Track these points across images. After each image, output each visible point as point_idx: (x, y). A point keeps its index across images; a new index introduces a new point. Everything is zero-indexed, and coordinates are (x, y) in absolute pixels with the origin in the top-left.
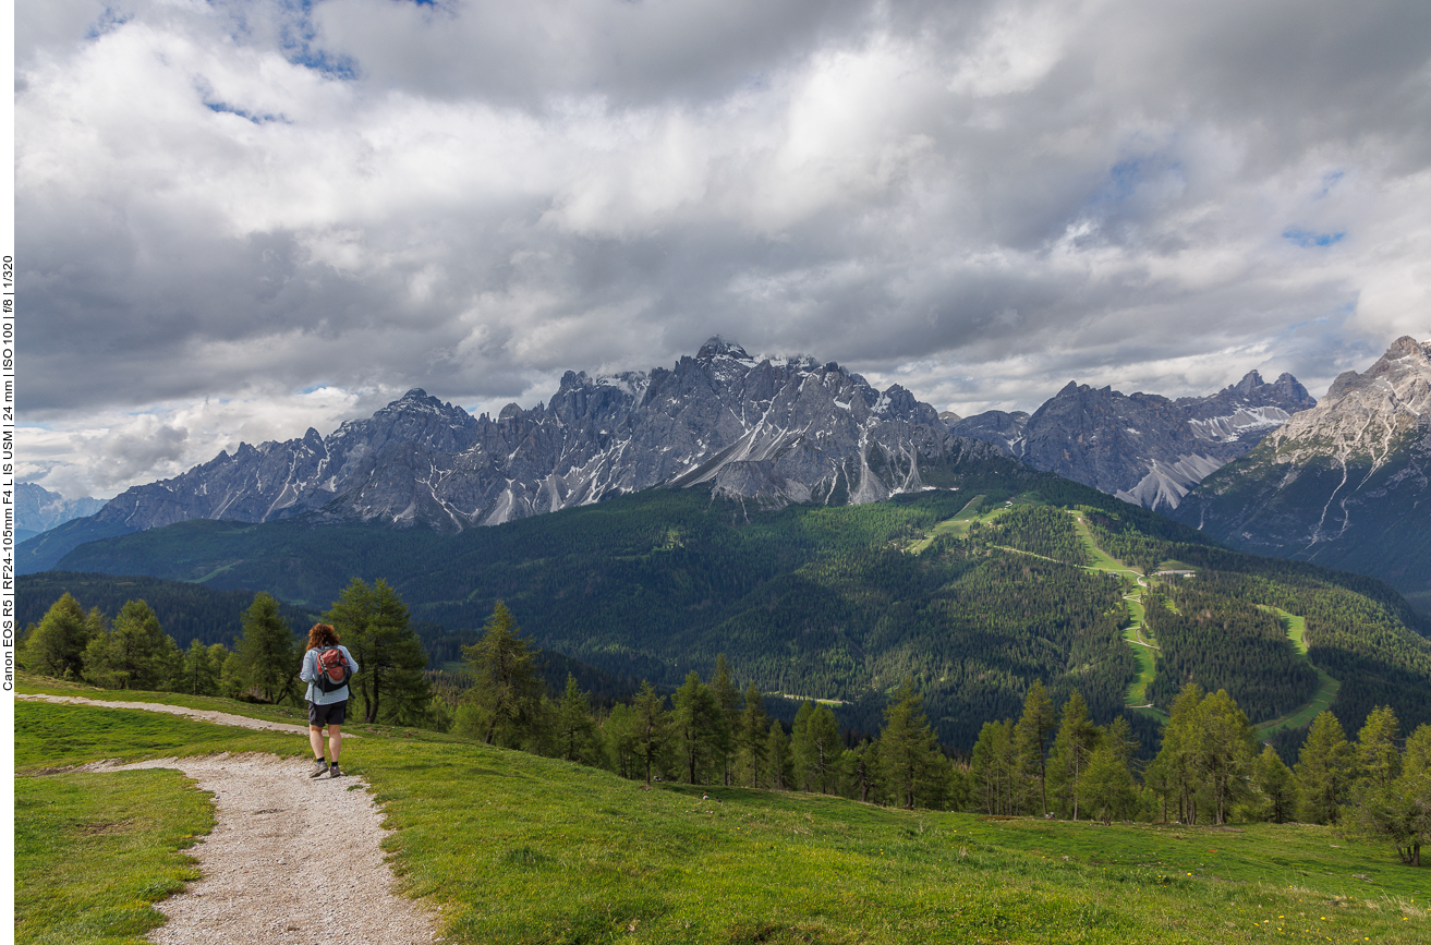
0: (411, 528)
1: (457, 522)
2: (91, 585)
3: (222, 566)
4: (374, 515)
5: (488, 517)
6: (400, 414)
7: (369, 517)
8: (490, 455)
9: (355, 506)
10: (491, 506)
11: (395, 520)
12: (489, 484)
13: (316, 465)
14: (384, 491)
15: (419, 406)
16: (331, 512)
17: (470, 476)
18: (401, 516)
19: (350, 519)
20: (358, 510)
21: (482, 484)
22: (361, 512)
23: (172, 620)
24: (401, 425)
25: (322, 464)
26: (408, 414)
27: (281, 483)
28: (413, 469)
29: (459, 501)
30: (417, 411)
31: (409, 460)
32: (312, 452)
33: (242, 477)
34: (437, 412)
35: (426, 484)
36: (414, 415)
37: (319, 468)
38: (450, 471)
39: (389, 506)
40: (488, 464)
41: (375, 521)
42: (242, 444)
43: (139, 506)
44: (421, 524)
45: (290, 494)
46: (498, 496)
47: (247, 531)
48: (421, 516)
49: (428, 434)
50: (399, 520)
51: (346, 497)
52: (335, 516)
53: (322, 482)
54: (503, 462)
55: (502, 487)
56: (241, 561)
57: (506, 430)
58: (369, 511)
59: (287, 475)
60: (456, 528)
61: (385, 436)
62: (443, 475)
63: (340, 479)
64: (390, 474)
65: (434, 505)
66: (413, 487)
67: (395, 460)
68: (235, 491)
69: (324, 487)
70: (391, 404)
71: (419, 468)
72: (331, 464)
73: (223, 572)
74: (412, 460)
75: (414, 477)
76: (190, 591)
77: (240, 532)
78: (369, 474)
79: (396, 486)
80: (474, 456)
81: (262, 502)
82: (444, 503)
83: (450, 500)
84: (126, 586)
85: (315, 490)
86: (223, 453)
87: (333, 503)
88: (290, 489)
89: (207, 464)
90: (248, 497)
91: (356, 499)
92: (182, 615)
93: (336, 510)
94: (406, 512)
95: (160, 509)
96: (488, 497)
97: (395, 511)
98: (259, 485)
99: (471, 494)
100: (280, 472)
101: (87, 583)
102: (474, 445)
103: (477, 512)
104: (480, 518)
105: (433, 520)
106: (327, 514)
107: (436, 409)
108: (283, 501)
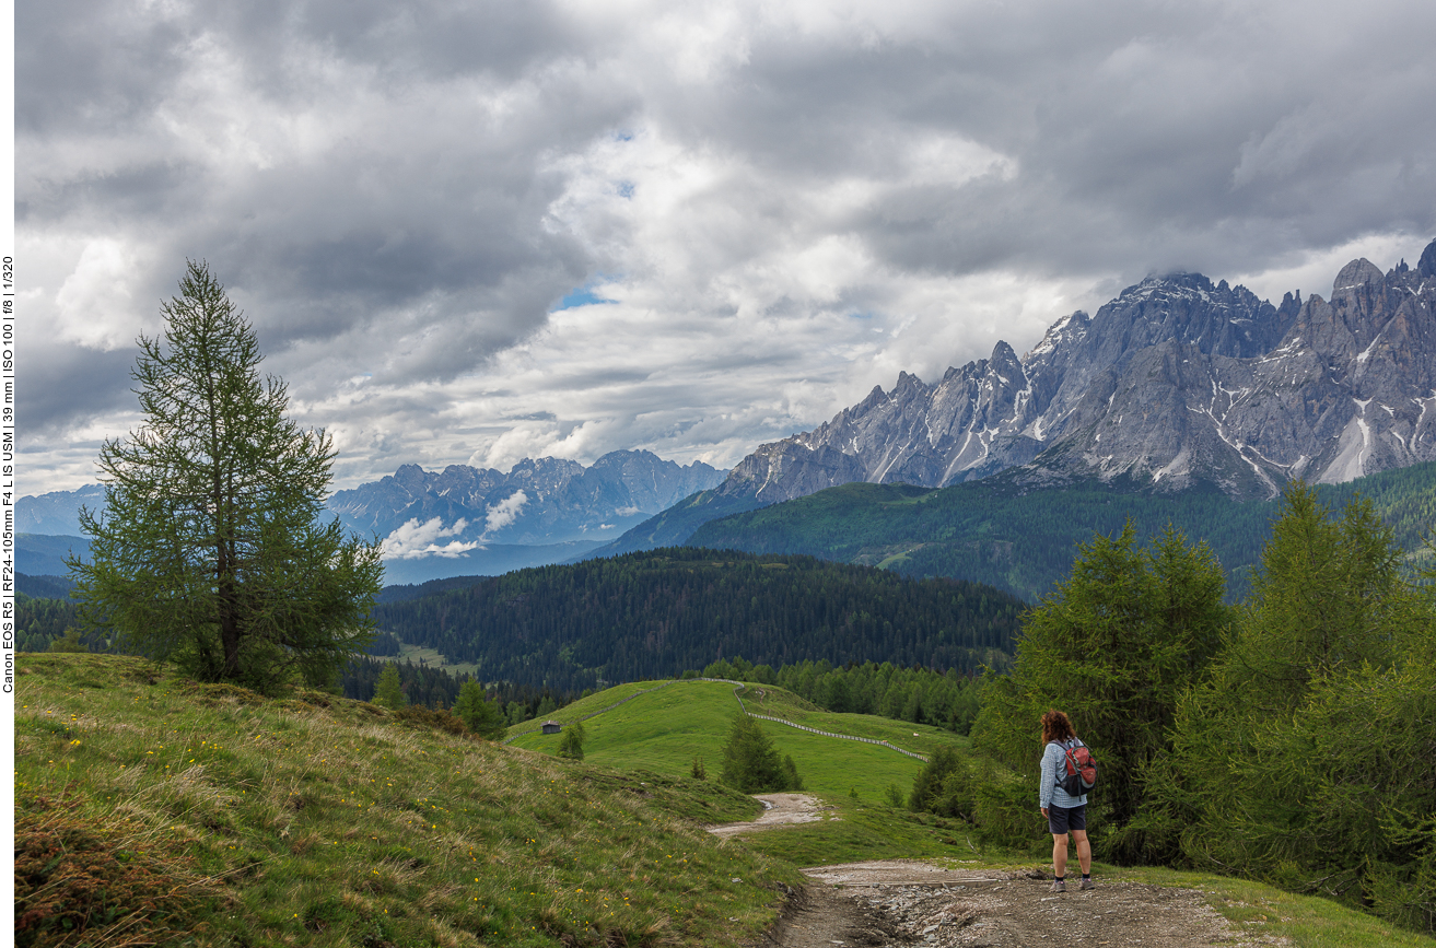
0: (1185, 491)
1: (1266, 479)
2: (726, 566)
3: (894, 553)
4: (1121, 471)
5: (1324, 469)
6: (1142, 306)
7: (1111, 473)
8: (1320, 358)
9: (1086, 456)
10: (1327, 450)
11: (1157, 477)
12: (1322, 409)
13: (1010, 400)
14: (1134, 430)
15: (1174, 290)
16: (1049, 467)
17: (1285, 396)
18: (1167, 470)
19: (1082, 478)
20: (1092, 463)
21: (1308, 411)
22: (1097, 467)
23: (850, 622)
24: (1144, 324)
25: (1023, 397)
26: (1156, 305)
27: (961, 431)
28: (1182, 389)
29: (1268, 443)
30: (1171, 298)
31: (1174, 373)
32: (1003, 380)
33: (906, 424)
34: (1205, 297)
35: (1205, 415)
36: (1166, 306)
37: (1016, 405)
38: (1246, 391)
39: (1145, 455)
40: (1318, 373)
41: (1123, 481)
42: (903, 374)
43: (773, 473)
44: (1203, 484)
45: (976, 449)
46: (1341, 430)
47: (924, 499)
48: (1201, 469)
49: (1191, 337)
50: (1163, 477)
51: (1071, 443)
52: (1056, 474)
53: (1022, 426)
54: (1346, 369)
55: (1346, 415)
56: (920, 546)
57: (1349, 310)
58: (1110, 464)
59: (969, 418)
60: (1266, 491)
61: (1119, 345)
62: (1235, 398)
63: (1050, 421)
64: (1143, 400)
65: (1222, 451)
66: (1183, 421)
67: (1150, 375)
68: (896, 447)
69: (1027, 433)
70: (1125, 292)
71: (1192, 386)
72: (1035, 396)
73: (896, 563)
74: (1180, 374)
75: (1184, 403)
76: (869, 578)
77: (914, 501)
78: (1107, 402)
79: (1153, 419)
80: (1291, 361)
81: (935, 458)
82: (1239, 446)
83: (1251, 441)
84: (774, 569)
85: (1015, 437)
86: (878, 389)
87: (1051, 453)
88: (975, 441)
89: (856, 407)
90: (917, 454)
91: (1088, 445)
92: (865, 616)
93: (1056, 463)
94: (1175, 463)
95: (800, 476)
96: (1322, 433)
97: (1155, 462)
98: (930, 436)
99: (1289, 429)
100: (959, 416)
101: (720, 565)
102: (1289, 341)
103: (1301, 462)
104: (1309, 471)
105: (1223, 475)
106: (1043, 471)
107: (1202, 293)
108: (966, 459)
